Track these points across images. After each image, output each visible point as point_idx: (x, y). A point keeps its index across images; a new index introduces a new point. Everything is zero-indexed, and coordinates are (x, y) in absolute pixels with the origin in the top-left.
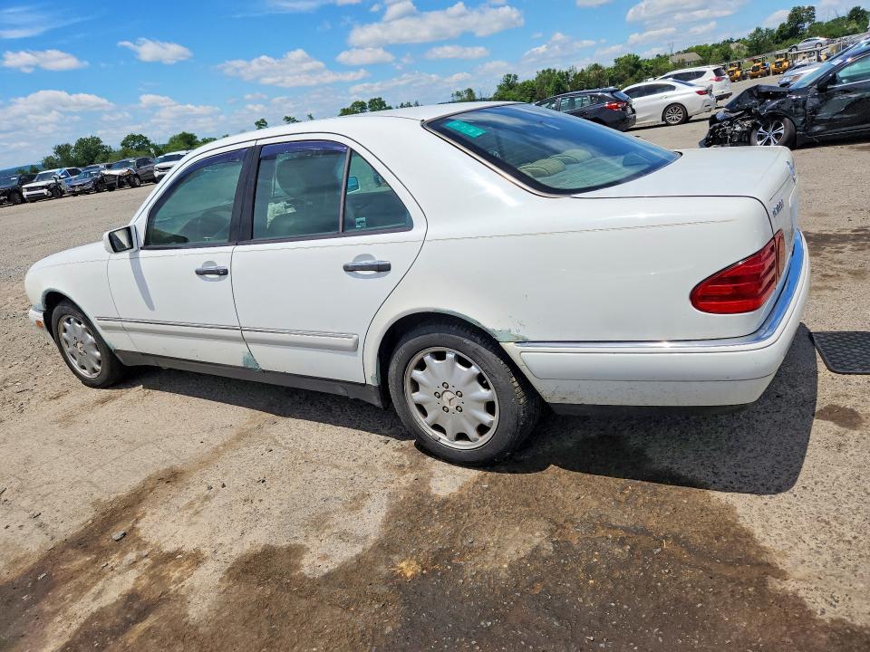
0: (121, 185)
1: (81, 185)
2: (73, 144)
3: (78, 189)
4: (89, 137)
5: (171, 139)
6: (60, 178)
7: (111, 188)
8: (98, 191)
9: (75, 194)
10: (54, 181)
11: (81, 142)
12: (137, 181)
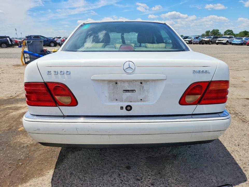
0: (206, 43)
1: (196, 42)
2: (211, 31)
3: (195, 43)
4: (216, 29)
5: (240, 32)
6: (193, 39)
7: (203, 44)
8: (200, 44)
9: (194, 44)
10: (191, 40)
11: (214, 31)
12: (211, 43)
